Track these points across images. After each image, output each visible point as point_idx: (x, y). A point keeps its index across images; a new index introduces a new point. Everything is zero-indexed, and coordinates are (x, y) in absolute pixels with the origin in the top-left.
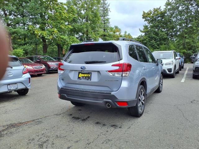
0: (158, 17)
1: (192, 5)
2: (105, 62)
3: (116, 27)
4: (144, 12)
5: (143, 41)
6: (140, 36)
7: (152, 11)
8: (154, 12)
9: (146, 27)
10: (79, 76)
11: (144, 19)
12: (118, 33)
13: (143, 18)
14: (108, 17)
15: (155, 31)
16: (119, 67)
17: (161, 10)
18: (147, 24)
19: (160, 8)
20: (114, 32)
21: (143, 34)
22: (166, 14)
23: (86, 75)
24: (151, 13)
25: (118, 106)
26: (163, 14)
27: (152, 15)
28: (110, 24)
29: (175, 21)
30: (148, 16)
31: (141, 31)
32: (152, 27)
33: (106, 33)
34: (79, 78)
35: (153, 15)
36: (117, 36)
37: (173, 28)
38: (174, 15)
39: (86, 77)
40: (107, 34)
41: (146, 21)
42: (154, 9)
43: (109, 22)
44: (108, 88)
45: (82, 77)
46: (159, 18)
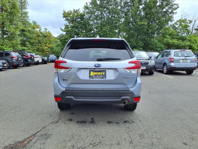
0: (78, 18)
1: (105, 12)
2: (120, 59)
3: (35, 23)
4: (64, 11)
5: (65, 40)
6: (61, 35)
7: (72, 11)
8: (74, 13)
9: (67, 27)
10: (91, 75)
11: (65, 19)
12: (38, 30)
13: (64, 17)
14: (26, 10)
15: (75, 32)
16: (134, 64)
17: (80, 12)
18: (68, 24)
19: (79, 10)
20: (34, 28)
21: (64, 33)
22: (85, 17)
23: (99, 73)
24: (71, 14)
25: (135, 101)
26: (82, 16)
27: (71, 15)
28: (29, 19)
29: (92, 24)
30: (68, 16)
31: (62, 30)
32: (72, 27)
33: (25, 29)
34: (90, 76)
35: (73, 15)
36: (37, 33)
37: (91, 30)
38: (91, 19)
39: (99, 75)
40: (27, 29)
41: (66, 21)
42: (74, 10)
43: (28, 17)
44: (124, 85)
45: (94, 75)
46: (79, 20)
